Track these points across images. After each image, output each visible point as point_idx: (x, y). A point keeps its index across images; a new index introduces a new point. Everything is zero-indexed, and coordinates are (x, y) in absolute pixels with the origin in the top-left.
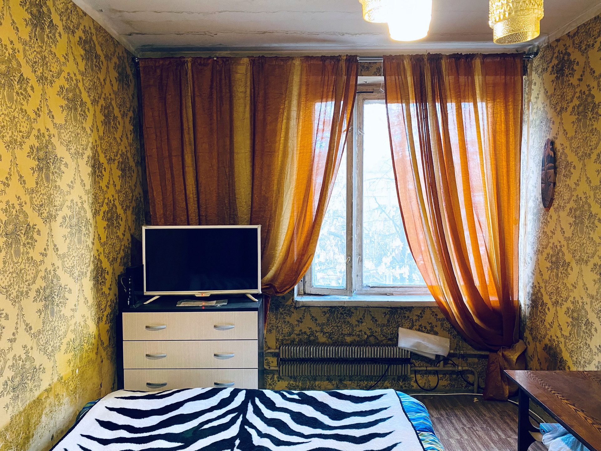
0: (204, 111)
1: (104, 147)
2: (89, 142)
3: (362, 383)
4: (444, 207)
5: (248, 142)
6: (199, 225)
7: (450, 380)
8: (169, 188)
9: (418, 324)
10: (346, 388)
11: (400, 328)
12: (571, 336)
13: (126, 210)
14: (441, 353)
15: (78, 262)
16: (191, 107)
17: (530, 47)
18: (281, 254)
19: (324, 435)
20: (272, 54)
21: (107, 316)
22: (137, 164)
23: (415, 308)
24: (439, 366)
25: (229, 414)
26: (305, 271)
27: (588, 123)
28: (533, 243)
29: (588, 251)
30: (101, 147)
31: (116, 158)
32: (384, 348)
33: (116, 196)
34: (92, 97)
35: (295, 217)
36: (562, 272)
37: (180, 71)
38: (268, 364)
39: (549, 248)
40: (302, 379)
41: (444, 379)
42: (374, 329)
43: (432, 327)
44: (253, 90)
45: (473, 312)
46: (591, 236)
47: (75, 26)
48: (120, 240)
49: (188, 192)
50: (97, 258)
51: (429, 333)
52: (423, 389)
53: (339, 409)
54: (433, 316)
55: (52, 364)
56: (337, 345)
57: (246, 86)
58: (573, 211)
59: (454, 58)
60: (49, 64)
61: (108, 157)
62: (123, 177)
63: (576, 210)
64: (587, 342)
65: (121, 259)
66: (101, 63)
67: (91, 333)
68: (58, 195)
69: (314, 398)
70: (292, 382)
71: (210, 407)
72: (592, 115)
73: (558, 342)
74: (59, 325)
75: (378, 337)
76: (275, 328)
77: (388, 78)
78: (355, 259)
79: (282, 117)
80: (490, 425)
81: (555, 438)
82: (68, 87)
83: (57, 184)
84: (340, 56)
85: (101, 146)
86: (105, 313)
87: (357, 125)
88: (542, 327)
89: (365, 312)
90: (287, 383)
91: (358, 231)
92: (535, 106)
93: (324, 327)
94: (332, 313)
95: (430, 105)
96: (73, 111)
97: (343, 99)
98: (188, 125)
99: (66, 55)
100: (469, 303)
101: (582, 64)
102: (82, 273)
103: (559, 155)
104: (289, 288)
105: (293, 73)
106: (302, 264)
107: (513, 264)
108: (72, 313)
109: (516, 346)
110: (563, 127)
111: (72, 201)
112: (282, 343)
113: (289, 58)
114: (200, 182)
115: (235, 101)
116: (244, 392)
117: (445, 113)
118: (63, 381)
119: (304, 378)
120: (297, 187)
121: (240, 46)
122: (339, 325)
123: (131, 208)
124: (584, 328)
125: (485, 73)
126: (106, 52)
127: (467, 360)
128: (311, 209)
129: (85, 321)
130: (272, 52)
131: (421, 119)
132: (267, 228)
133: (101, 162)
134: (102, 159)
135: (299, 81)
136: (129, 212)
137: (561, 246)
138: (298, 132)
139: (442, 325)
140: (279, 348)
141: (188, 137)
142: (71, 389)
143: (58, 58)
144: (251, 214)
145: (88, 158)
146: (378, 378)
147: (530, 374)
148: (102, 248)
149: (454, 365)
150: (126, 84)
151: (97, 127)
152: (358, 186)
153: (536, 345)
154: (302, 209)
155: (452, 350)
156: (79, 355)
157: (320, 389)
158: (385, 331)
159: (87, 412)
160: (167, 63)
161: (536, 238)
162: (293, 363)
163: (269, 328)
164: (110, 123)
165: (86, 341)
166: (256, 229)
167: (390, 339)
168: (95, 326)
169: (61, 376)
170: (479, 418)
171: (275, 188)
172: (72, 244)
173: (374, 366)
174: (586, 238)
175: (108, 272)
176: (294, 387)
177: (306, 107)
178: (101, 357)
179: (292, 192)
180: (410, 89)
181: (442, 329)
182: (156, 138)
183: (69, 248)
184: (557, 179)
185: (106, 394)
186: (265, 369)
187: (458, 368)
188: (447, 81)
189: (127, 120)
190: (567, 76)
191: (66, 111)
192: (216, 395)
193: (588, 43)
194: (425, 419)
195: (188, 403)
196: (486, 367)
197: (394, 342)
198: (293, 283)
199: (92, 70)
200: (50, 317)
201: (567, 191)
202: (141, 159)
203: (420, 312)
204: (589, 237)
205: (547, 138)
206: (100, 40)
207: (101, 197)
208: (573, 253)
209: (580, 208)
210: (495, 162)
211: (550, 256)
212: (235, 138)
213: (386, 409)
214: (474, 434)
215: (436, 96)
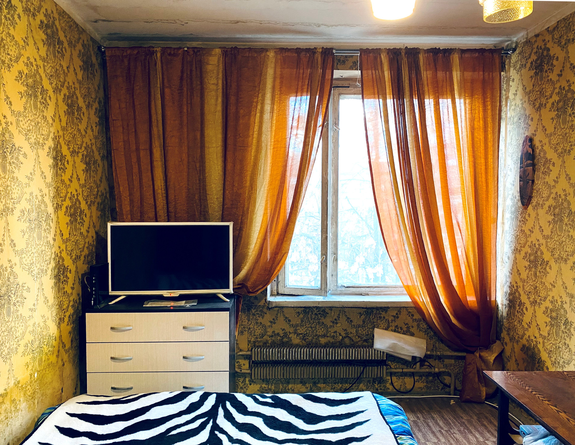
0: (174, 103)
1: (66, 139)
2: (50, 132)
3: (336, 386)
4: (421, 205)
5: (220, 136)
6: (168, 221)
7: (427, 382)
8: (136, 183)
9: (394, 324)
10: (319, 391)
11: (376, 329)
12: (550, 336)
13: (90, 205)
14: (417, 354)
15: (37, 259)
16: (160, 99)
17: (508, 43)
18: (254, 253)
19: (298, 440)
20: (244, 45)
21: (69, 317)
22: (103, 158)
23: (391, 309)
24: (415, 368)
25: (199, 419)
26: (279, 270)
27: (568, 119)
28: (511, 242)
29: (567, 250)
30: (64, 139)
31: (80, 151)
32: (359, 350)
33: (80, 191)
34: (53, 85)
35: (269, 215)
36: (541, 271)
37: (149, 61)
38: (240, 367)
39: (527, 246)
40: (274, 382)
41: (420, 381)
42: (349, 330)
43: (408, 328)
44: (225, 82)
45: (451, 313)
46: (570, 234)
47: (36, 8)
48: (84, 237)
49: (156, 188)
50: (59, 255)
51: (405, 334)
52: (399, 392)
53: (314, 413)
54: (409, 316)
55: (8, 367)
56: (311, 347)
57: (217, 79)
58: (552, 209)
59: (432, 52)
60: (6, 47)
61: (71, 149)
62: (86, 171)
63: (555, 208)
64: (566, 342)
65: (85, 257)
66: (64, 50)
67: (51, 335)
68: (15, 186)
69: (288, 401)
70: (264, 386)
71: (178, 412)
72: (572, 110)
73: (537, 342)
74: (17, 325)
75: (354, 338)
76: (247, 329)
77: (364, 72)
78: (330, 258)
79: (255, 111)
80: (467, 427)
81: (536, 440)
82: (28, 72)
83: (15, 175)
84: (315, 48)
85: (64, 136)
86: (68, 314)
87: (333, 121)
88: (520, 328)
89: (340, 312)
90: (259, 386)
91: (333, 230)
92: (513, 103)
93: (298, 328)
94: (306, 314)
95: (408, 100)
96: (33, 99)
97: (318, 94)
98: (157, 118)
99: (26, 38)
100: (447, 303)
101: (561, 58)
102: (42, 270)
103: (538, 151)
104: (262, 288)
105: (267, 65)
106: (276, 263)
107: (490, 264)
108: (30, 313)
109: (493, 347)
110: (542, 124)
111: (31, 194)
112: (254, 345)
113: (263, 50)
114: (168, 177)
115: (206, 94)
116: (215, 395)
117: (423, 109)
118: (20, 385)
119: (276, 381)
120: (271, 183)
121: (212, 36)
122: (313, 326)
123: (96, 204)
124: (563, 327)
125: (464, 68)
126: (69, 38)
127: (443, 361)
128: (285, 206)
129: (45, 321)
130: (244, 43)
131: (398, 115)
132: (239, 226)
133: (64, 154)
134: (65, 151)
135: (273, 73)
136: (94, 208)
137: (539, 245)
138: (271, 127)
139: (418, 326)
140: (251, 350)
141: (157, 130)
142: (29, 394)
143: (16, 41)
144: (223, 211)
145: (50, 148)
146: (353, 381)
147: (510, 375)
148: (64, 245)
149: (430, 366)
150: (91, 74)
151: (60, 116)
152: (333, 184)
153: (513, 346)
154: (276, 207)
155: (429, 351)
156: (38, 358)
157: (293, 392)
158: (360, 332)
159: (46, 418)
160: (135, 52)
161: (514, 237)
162: (266, 366)
163: (240, 329)
164: (73, 113)
165: (46, 343)
166: (228, 226)
167: (366, 341)
168: (56, 327)
169: (18, 380)
170: (457, 420)
171: (248, 184)
172: (31, 240)
173: (349, 368)
174: (565, 236)
175: (70, 271)
176: (266, 390)
177: (280, 100)
178: (62, 360)
179: (266, 188)
180: (387, 83)
181: (418, 330)
182: (123, 131)
183: (27, 244)
184: (535, 176)
185: (67, 399)
186: (237, 372)
187: (434, 369)
188: (425, 76)
189: (92, 112)
190: (546, 71)
191: (25, 98)
192: (185, 400)
193: (568, 38)
194: (403, 423)
195: (155, 408)
196: (463, 368)
197: (369, 344)
198: (265, 283)
199: (55, 56)
200: (6, 318)
201: (546, 188)
202: (107, 153)
203: (396, 312)
204: (568, 235)
205: (526, 135)
206: (63, 25)
207: (63, 191)
208: (552, 252)
209: (559, 206)
210: (472, 159)
211: (528, 255)
212: (206, 131)
213: (362, 412)
214: (451, 437)
215: (414, 91)
